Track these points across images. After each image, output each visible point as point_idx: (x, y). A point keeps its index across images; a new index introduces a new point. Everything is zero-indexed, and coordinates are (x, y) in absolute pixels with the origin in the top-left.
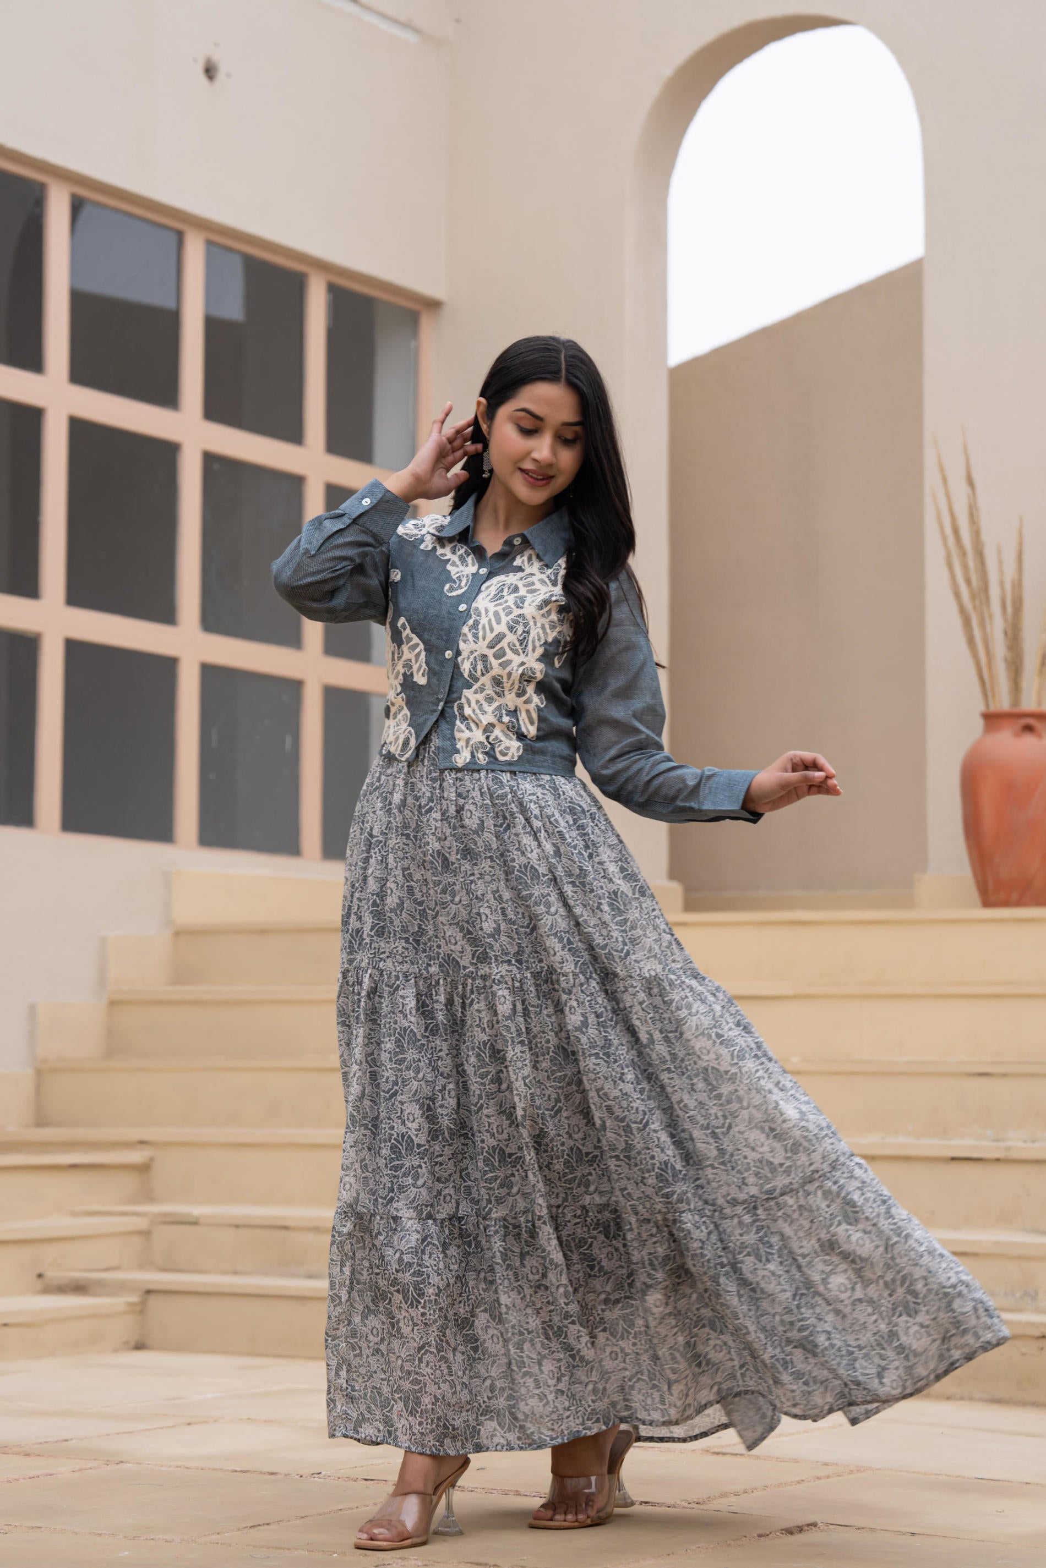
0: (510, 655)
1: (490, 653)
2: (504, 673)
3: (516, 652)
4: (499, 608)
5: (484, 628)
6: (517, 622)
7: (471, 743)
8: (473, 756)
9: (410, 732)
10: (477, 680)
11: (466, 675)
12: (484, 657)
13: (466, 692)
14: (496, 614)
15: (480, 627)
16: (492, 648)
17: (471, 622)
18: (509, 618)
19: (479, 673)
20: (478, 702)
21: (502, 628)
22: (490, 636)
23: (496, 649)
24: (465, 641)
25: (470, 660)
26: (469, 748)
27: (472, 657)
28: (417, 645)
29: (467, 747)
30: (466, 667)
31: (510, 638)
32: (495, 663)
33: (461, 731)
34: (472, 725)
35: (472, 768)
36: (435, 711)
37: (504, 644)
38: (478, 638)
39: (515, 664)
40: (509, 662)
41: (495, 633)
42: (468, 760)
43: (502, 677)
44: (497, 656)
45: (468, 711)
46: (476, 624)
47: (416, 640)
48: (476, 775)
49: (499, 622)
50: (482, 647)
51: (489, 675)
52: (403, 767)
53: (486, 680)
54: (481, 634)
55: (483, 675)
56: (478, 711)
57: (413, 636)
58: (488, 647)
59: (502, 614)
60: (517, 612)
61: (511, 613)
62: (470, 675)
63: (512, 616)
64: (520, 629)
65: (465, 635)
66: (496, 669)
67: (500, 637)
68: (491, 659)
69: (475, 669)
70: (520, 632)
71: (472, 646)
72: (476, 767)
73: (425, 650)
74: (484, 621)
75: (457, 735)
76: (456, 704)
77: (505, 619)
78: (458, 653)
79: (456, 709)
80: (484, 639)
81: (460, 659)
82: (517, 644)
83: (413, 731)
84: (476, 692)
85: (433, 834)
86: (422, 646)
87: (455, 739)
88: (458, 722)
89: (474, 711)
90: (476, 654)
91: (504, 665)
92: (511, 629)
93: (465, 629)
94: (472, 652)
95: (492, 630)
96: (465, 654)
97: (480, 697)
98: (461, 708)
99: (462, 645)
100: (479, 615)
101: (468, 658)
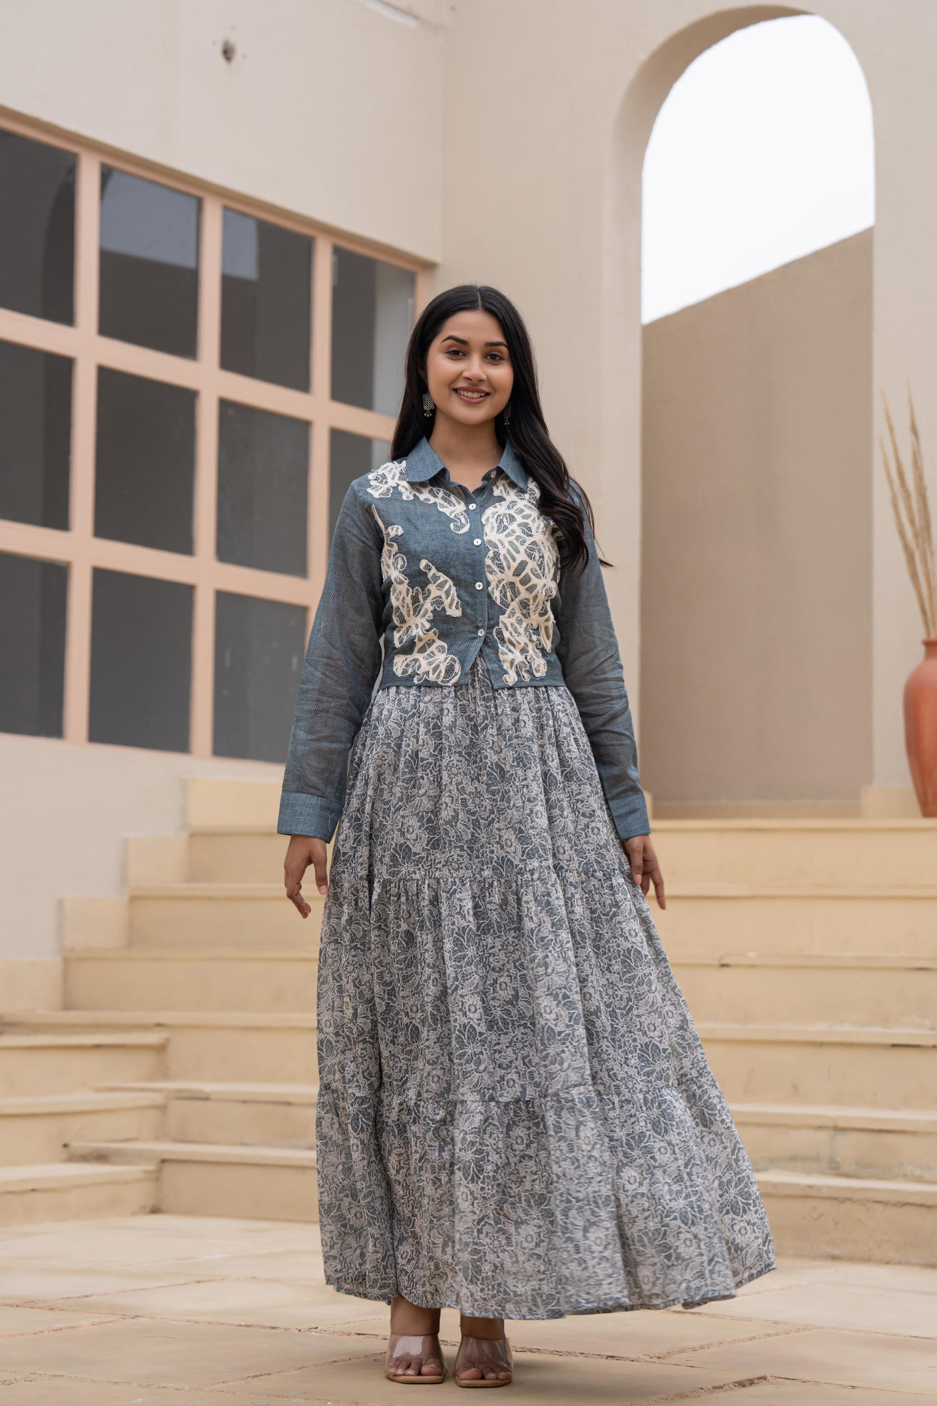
0: (534, 580)
1: (517, 580)
2: (530, 597)
3: (538, 576)
4: (512, 538)
5: (505, 556)
6: (533, 550)
7: (516, 663)
8: (519, 675)
9: (452, 659)
10: (508, 606)
11: (498, 602)
12: (512, 585)
13: (502, 618)
14: (510, 543)
15: (502, 557)
16: (518, 575)
17: (491, 554)
18: (524, 547)
19: (509, 599)
20: (512, 625)
21: (521, 557)
22: (514, 565)
23: (522, 576)
24: (491, 572)
25: (499, 589)
26: (514, 668)
27: (501, 585)
28: (447, 581)
29: (511, 667)
30: (497, 595)
31: (531, 565)
32: (522, 589)
33: (503, 654)
34: (511, 648)
35: (520, 685)
36: (475, 638)
37: (527, 570)
38: (502, 568)
39: (539, 588)
40: (534, 587)
41: (518, 561)
42: (516, 680)
43: (528, 600)
44: (524, 582)
45: (506, 635)
46: (496, 556)
47: (443, 577)
48: (524, 690)
49: (518, 552)
50: (508, 576)
51: (517, 600)
52: (449, 692)
53: (515, 605)
54: (504, 564)
55: (512, 600)
56: (514, 634)
57: (441, 574)
58: (514, 575)
59: (518, 544)
60: (529, 540)
61: (525, 541)
62: (502, 602)
63: (527, 544)
64: (537, 555)
65: (489, 566)
66: (524, 594)
67: (523, 565)
68: (518, 585)
69: (505, 596)
70: (537, 558)
71: (500, 576)
72: (523, 684)
73: (455, 585)
74: (502, 551)
75: (501, 657)
76: (494, 630)
77: (522, 549)
78: (487, 584)
79: (494, 634)
80: (509, 568)
81: (490, 589)
82: (538, 569)
83: (456, 658)
84: (509, 617)
85: (491, 748)
86: (450, 582)
87: (500, 661)
88: (500, 646)
89: (511, 633)
90: (504, 582)
91: (531, 589)
92: (530, 556)
93: (488, 562)
94: (500, 582)
95: (514, 559)
96: (493, 584)
97: (513, 620)
98: (500, 633)
99: (489, 576)
100: (496, 546)
101: (497, 587)
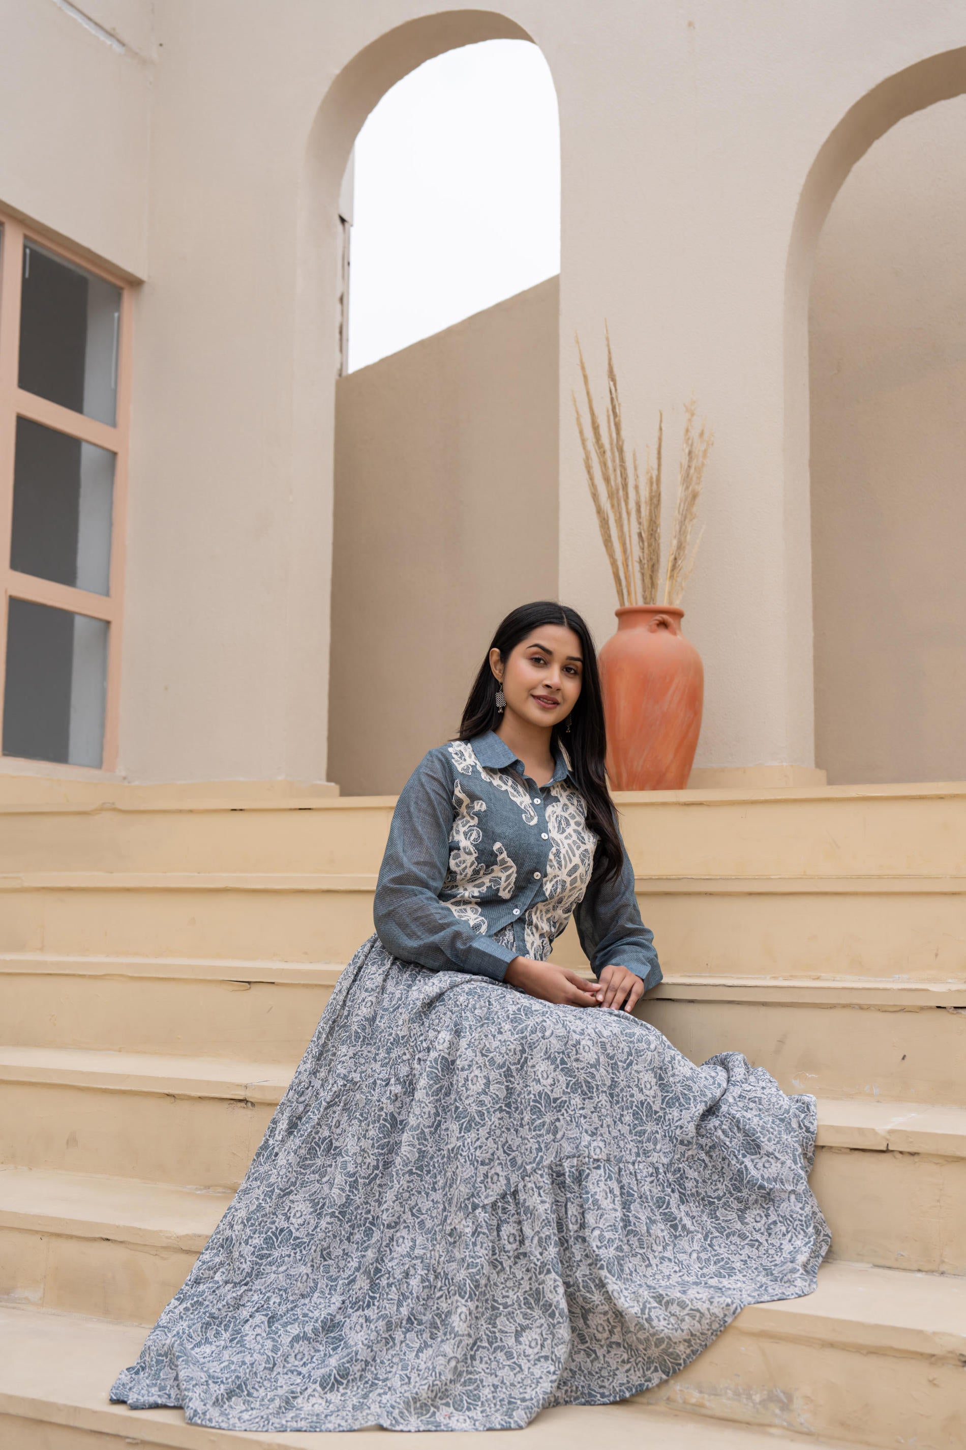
0: (578, 883)
1: (568, 878)
5: (565, 856)
6: (584, 856)
11: (549, 895)
12: (564, 881)
14: (570, 846)
15: (562, 856)
16: (570, 874)
17: (554, 850)
18: (580, 852)
21: (577, 859)
22: (570, 866)
23: (573, 875)
24: (551, 867)
25: (553, 883)
27: (555, 880)
28: (512, 867)
30: (548, 887)
31: (582, 867)
34: (534, 930)
37: (577, 873)
38: (561, 866)
41: (573, 864)
44: (573, 881)
46: (557, 854)
47: (510, 862)
50: (563, 873)
54: (563, 863)
55: (559, 894)
57: (509, 859)
58: (567, 873)
60: (583, 847)
61: (580, 847)
64: (587, 862)
65: (551, 861)
67: (576, 866)
68: (569, 882)
69: (556, 890)
70: (586, 865)
71: (557, 871)
73: (517, 872)
74: (563, 851)
77: (577, 853)
78: (545, 875)
80: (565, 866)
81: (545, 879)
82: (585, 874)
86: (514, 869)
90: (558, 878)
92: (582, 861)
93: (551, 857)
94: (555, 877)
95: (571, 861)
96: (550, 877)
99: (549, 869)
100: (558, 845)
101: (551, 881)
